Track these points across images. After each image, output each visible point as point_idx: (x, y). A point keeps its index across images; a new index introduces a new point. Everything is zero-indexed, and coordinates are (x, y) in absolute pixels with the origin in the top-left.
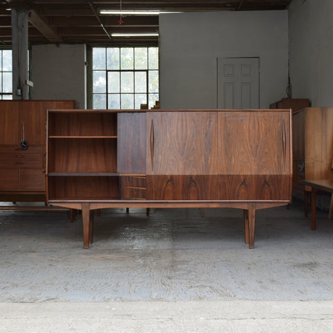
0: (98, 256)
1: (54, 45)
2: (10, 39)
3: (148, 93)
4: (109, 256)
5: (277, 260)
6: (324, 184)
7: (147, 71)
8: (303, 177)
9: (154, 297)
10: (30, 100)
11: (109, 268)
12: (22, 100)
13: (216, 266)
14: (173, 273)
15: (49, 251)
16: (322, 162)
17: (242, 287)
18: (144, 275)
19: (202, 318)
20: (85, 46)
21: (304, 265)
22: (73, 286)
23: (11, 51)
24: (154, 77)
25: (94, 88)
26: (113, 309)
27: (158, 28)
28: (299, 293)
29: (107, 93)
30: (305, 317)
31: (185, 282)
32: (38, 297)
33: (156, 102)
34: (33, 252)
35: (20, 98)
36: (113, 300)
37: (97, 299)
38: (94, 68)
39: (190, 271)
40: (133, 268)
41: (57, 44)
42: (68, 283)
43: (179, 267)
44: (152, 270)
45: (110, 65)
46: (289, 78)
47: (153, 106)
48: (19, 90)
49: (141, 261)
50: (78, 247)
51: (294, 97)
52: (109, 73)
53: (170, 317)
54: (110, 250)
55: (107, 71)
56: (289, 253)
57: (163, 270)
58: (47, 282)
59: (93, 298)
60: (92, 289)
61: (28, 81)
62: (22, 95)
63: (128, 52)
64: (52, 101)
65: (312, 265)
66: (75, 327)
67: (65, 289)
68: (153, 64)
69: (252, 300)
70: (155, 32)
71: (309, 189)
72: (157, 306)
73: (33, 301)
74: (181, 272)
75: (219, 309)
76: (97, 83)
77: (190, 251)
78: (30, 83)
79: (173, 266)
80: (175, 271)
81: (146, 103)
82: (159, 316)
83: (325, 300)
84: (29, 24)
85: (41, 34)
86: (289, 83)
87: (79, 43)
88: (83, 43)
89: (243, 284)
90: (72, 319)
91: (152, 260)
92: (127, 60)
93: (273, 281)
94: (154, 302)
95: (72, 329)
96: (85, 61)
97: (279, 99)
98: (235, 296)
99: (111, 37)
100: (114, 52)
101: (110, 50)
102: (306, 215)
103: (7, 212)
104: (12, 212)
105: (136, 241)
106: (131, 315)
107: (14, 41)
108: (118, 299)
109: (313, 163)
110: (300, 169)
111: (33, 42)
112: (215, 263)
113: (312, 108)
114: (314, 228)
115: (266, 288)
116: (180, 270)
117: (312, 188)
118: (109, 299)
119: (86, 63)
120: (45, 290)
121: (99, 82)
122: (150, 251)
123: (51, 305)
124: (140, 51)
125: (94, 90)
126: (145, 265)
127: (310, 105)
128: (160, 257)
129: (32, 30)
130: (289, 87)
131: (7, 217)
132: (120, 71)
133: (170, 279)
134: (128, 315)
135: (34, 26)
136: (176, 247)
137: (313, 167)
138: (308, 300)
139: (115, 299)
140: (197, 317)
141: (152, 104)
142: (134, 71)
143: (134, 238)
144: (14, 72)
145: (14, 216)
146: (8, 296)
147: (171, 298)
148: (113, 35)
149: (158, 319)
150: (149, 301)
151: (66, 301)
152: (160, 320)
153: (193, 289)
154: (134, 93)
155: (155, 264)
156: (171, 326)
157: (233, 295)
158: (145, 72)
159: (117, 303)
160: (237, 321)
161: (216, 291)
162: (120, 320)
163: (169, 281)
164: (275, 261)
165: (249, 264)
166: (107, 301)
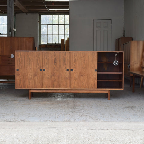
0: (42, 103)
1: (25, 14)
2: (7, 11)
3: (64, 34)
4: (47, 103)
5: (118, 105)
6: (138, 73)
7: (64, 25)
8: (129, 70)
9: (66, 120)
10: (15, 37)
11: (47, 108)
12: (11, 37)
13: (92, 107)
14: (74, 110)
15: (22, 101)
16: (137, 64)
17: (103, 116)
18: (62, 111)
19: (86, 129)
20: (38, 14)
21: (129, 107)
22: (32, 115)
23: (7, 16)
24: (67, 27)
26: (48, 125)
27: (69, 7)
28: (126, 119)
29: (47, 34)
30: (129, 129)
31: (79, 114)
32: (17, 119)
33: (68, 38)
34: (15, 101)
35: (10, 36)
36: (48, 121)
37: (42, 121)
38: (42, 23)
39: (81, 109)
40: (57, 108)
41: (26, 13)
42: (29, 114)
43: (76, 107)
44: (65, 109)
45: (49, 22)
46: (124, 28)
48: (10, 33)
49: (60, 105)
51: (126, 36)
53: (72, 128)
54: (47, 100)
55: (47, 25)
56: (123, 102)
57: (70, 109)
58: (21, 113)
59: (40, 120)
60: (40, 116)
61: (14, 29)
62: (11, 35)
63: (56, 17)
64: (24, 37)
65: (132, 107)
67: (29, 116)
68: (67, 22)
70: (67, 8)
71: (132, 75)
72: (67, 124)
73: (15, 121)
74: (77, 110)
75: (93, 125)
77: (81, 101)
78: (15, 30)
79: (74, 107)
80: (75, 109)
81: (63, 38)
82: (67, 128)
83: (138, 122)
84: (15, 5)
85: (19, 9)
87: (36, 13)
88: (37, 13)
89: (103, 115)
90: (31, 129)
92: (56, 20)
93: (116, 114)
95: (31, 133)
96: (38, 20)
97: (120, 37)
98: (100, 120)
99: (49, 10)
100: (50, 17)
101: (49, 16)
102: (131, 86)
103: (5, 84)
104: (7, 84)
105: (59, 97)
106: (56, 128)
107: (8, 12)
108: (50, 121)
109: (134, 64)
110: (128, 66)
111: (16, 13)
112: (91, 106)
113: (133, 41)
114: (134, 92)
115: (113, 117)
116: (77, 108)
117: (133, 75)
120: (20, 117)
121: (44, 29)
122: (64, 101)
123: (22, 123)
124: (61, 16)
125: (42, 33)
126: (62, 107)
127: (133, 40)
128: (68, 103)
129: (16, 7)
130: (124, 32)
131: (4, 86)
132: (53, 25)
133: (72, 112)
134: (54, 128)
135: (17, 6)
136: (76, 99)
137: (134, 66)
138: (130, 122)
139: (49, 121)
140: (84, 128)
141: (66, 39)
142: (59, 25)
143: (58, 95)
144: (8, 25)
145: (8, 85)
146: (4, 119)
147: (73, 120)
148: (50, 10)
150: (64, 122)
151: (29, 121)
152: (68, 130)
153: (82, 117)
154: (59, 34)
155: (66, 106)
156: (73, 132)
157: (99, 120)
158: (63, 25)
159: (50, 122)
160: (100, 131)
161: (92, 118)
162: (51, 129)
163: (72, 113)
164: (117, 105)
165: (106, 107)
166: (46, 121)
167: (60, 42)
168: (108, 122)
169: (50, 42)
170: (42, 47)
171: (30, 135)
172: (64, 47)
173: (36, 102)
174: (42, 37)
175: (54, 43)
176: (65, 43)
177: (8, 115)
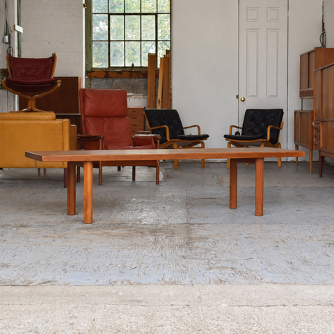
0: (101, 232)
3: (157, 41)
4: (114, 232)
7: (156, 15)
9: (167, 280)
11: (114, 246)
13: (238, 242)
14: (189, 252)
15: (44, 226)
17: (269, 269)
18: (155, 254)
19: (224, 305)
22: (73, 266)
24: (164, 21)
25: (94, 35)
26: (120, 293)
29: (109, 41)
31: (203, 262)
32: (32, 279)
33: (167, 51)
35: (8, 45)
36: (119, 284)
37: (100, 282)
38: (94, 10)
39: (208, 250)
40: (141, 246)
42: (66, 264)
43: (195, 245)
44: (164, 249)
45: (113, 8)
46: (323, 24)
47: (162, 56)
48: (7, 37)
49: (152, 239)
50: (77, 221)
51: (328, 46)
52: (111, 16)
53: (187, 303)
55: (109, 15)
56: (324, 229)
57: (177, 249)
58: (42, 262)
60: (95, 271)
61: (16, 26)
66: (76, 315)
67: (64, 270)
68: (163, 6)
69: (282, 284)
72: (171, 291)
73: (27, 284)
74: (199, 251)
76: (97, 28)
77: (208, 226)
78: (17, 28)
79: (189, 243)
80: (191, 249)
81: (154, 52)
82: (173, 303)
86: (323, 29)
89: (271, 265)
90: (73, 305)
91: (164, 237)
93: (305, 262)
94: (166, 286)
95: (76, 318)
96: (84, 2)
97: (312, 48)
98: (262, 279)
105: (144, 214)
106: (141, 301)
108: (125, 282)
112: (237, 240)
115: (297, 270)
116: (196, 248)
118: (115, 282)
119: (84, 5)
120: (40, 272)
121: (99, 28)
122: (160, 226)
123: (48, 288)
125: (94, 37)
126: (155, 243)
128: (173, 233)
130: (323, 34)
132: (124, 14)
133: (185, 258)
134: (138, 301)
136: (192, 221)
139: (122, 282)
140: (218, 303)
141: (161, 54)
142: (141, 14)
143: (142, 210)
147: (187, 280)
149: (172, 305)
150: (162, 284)
151: (65, 284)
152: (174, 307)
153: (212, 271)
154: (141, 41)
155: (167, 241)
156: (188, 314)
157: (259, 278)
158: (154, 16)
159: (124, 287)
160: (265, 309)
161: (240, 273)
162: (129, 307)
163: (184, 261)
164: (307, 238)
165: (277, 242)
166: (113, 283)
167: (145, 64)
168: (286, 284)
169: (118, 63)
170: (96, 77)
171: (72, 322)
172: (157, 76)
173: (83, 229)
174: (95, 49)
175: (129, 64)
176: (159, 67)
177: (7, 266)
